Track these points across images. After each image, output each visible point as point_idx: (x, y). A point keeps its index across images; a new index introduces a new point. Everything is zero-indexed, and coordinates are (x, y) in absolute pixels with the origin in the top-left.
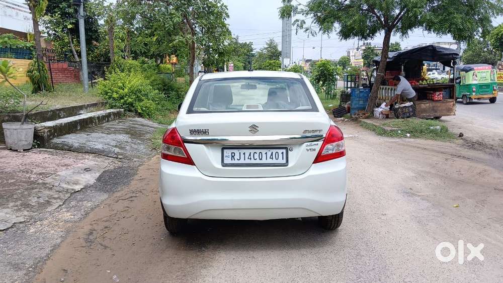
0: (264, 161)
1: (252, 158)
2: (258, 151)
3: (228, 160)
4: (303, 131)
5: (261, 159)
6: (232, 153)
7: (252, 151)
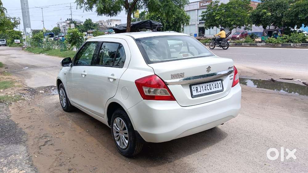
0: (212, 90)
1: (207, 89)
2: (209, 84)
3: (195, 93)
4: (228, 68)
5: (211, 89)
6: (196, 88)
7: (206, 84)
